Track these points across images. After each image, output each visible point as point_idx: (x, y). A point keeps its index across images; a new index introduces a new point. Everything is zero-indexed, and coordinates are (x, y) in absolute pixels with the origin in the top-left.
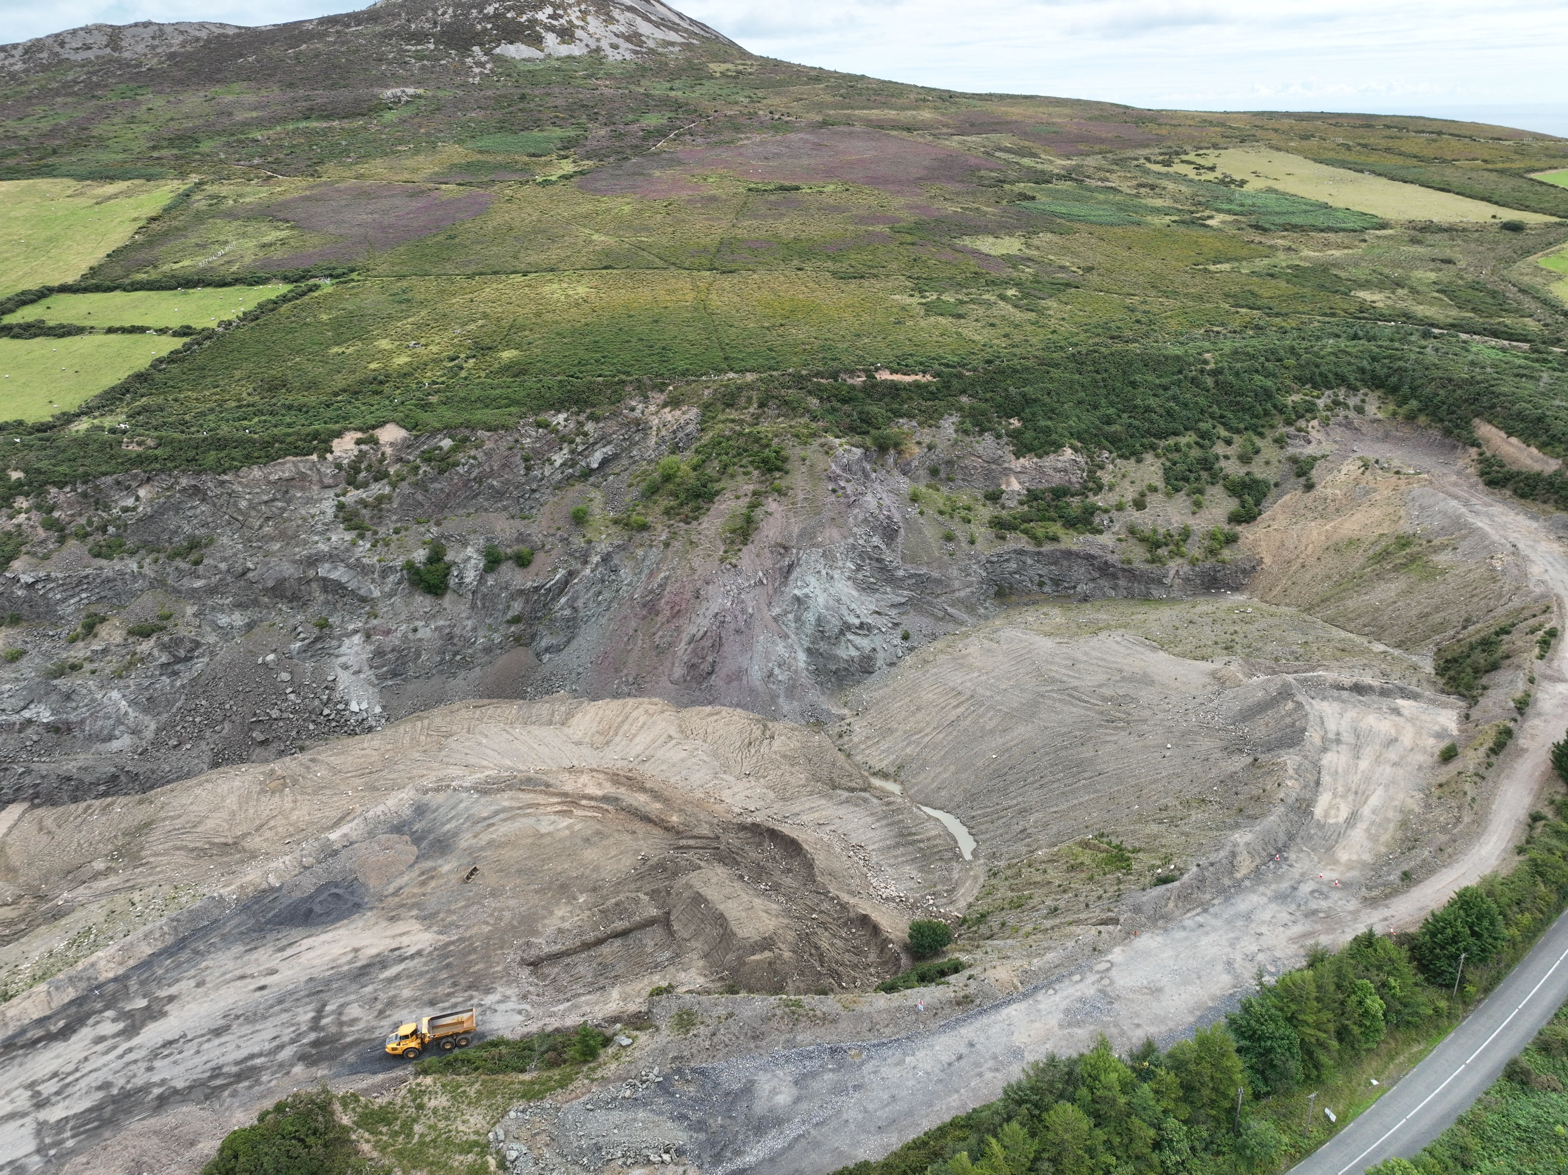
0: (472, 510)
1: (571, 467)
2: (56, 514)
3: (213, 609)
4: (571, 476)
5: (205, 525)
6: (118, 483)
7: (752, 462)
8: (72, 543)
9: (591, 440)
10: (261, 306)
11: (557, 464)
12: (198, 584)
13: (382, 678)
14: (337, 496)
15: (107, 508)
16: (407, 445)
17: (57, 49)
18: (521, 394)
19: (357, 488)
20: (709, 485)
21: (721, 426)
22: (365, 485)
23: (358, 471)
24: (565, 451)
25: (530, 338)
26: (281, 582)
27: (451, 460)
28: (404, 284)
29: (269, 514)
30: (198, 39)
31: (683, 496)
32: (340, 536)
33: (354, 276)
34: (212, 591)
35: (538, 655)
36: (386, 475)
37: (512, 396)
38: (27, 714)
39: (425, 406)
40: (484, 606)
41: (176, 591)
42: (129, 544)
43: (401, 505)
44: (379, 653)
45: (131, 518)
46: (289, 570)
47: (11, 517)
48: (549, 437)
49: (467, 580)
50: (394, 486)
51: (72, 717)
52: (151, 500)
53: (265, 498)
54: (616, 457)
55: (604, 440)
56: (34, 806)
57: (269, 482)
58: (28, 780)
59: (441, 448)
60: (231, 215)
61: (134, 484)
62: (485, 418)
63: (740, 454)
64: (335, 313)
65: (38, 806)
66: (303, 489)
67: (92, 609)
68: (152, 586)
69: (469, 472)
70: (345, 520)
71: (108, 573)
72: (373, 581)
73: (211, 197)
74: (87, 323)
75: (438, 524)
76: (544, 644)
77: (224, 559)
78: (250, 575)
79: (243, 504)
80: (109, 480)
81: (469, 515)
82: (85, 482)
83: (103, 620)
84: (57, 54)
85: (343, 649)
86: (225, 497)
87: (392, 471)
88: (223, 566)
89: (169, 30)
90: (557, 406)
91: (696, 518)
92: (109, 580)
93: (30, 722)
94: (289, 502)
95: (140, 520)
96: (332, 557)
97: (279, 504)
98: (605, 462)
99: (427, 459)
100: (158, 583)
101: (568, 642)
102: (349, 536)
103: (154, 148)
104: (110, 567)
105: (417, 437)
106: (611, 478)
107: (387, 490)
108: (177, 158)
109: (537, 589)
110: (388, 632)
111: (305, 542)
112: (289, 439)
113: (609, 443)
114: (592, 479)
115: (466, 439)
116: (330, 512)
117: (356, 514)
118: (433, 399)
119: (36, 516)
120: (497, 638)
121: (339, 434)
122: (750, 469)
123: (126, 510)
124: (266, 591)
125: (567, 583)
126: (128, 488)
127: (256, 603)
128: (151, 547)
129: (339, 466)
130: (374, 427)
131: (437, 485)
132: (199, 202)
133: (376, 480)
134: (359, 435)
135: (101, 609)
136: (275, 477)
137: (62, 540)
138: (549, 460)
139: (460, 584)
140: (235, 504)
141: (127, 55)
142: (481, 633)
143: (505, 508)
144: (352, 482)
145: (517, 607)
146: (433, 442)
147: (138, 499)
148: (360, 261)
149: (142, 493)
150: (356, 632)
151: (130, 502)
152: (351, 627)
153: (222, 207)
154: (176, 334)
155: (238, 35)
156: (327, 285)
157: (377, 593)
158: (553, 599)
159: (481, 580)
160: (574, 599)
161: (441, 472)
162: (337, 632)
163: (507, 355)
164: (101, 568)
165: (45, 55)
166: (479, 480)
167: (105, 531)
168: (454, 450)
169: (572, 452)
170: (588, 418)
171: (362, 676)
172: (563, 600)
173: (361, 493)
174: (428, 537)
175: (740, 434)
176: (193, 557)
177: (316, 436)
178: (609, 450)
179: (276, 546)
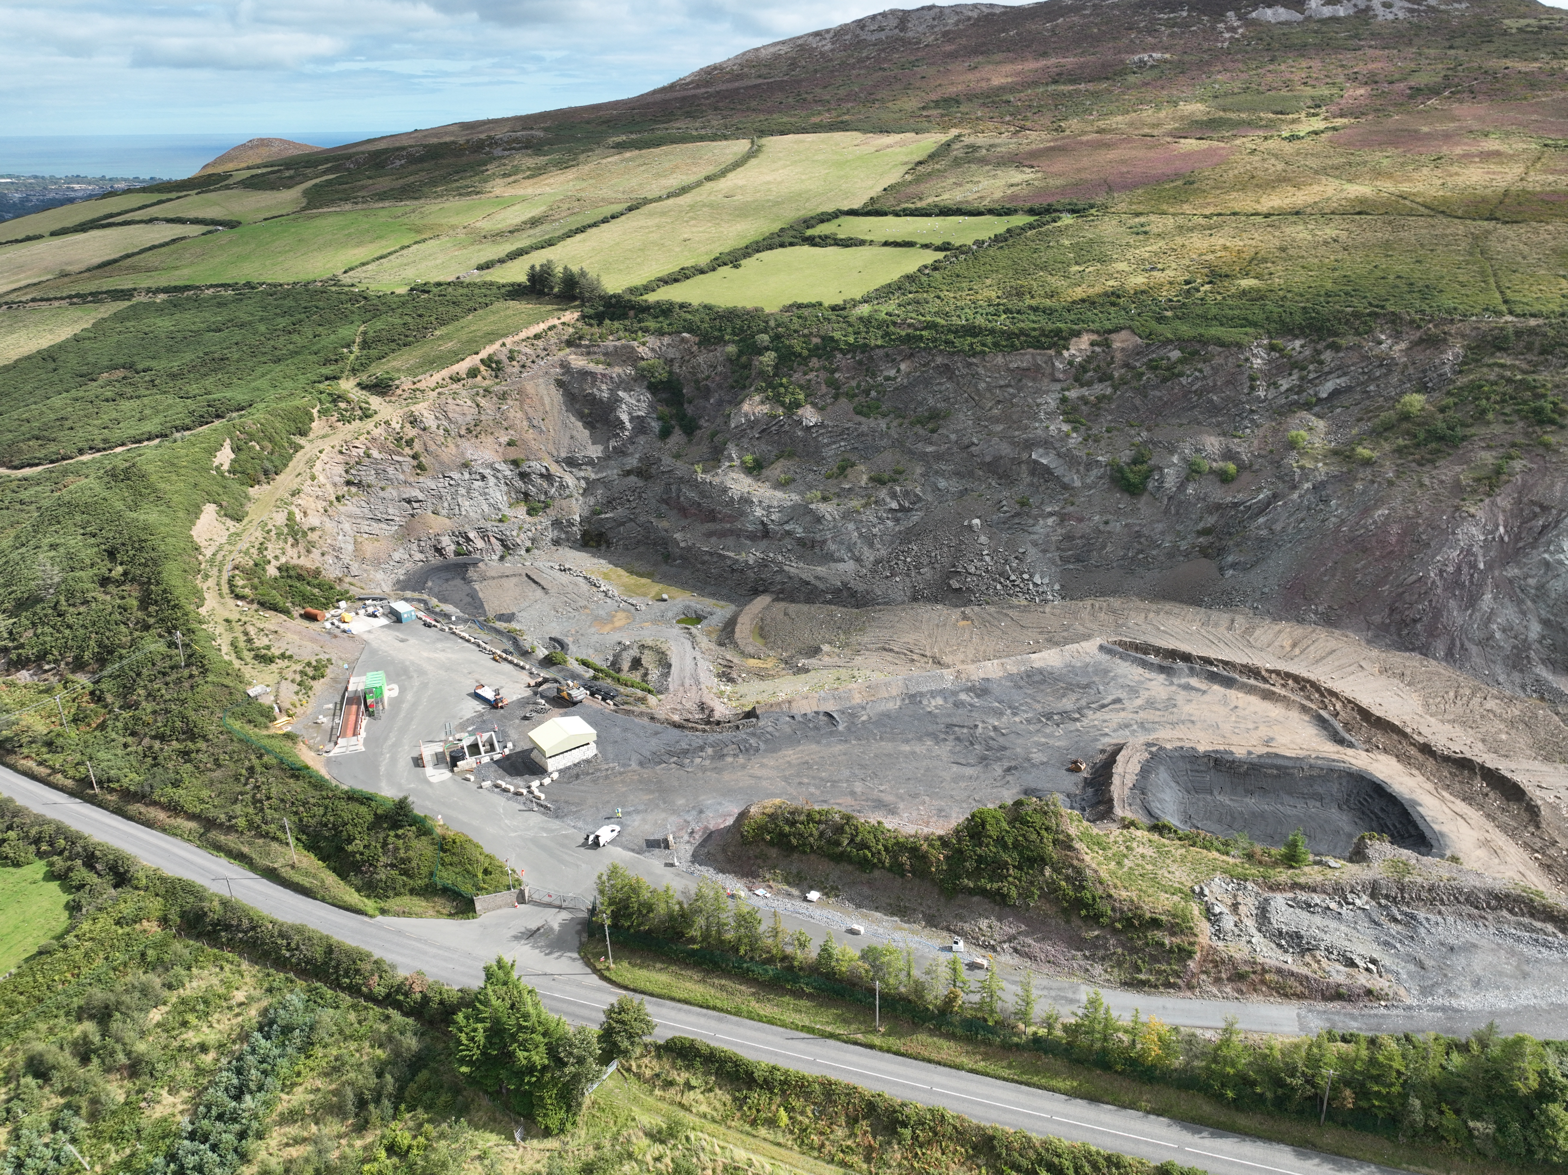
0: (1185, 421)
1: (1297, 393)
2: (837, 375)
3: (937, 472)
4: (1295, 403)
5: (946, 400)
6: (887, 355)
7: (1518, 412)
8: (843, 400)
9: (1326, 369)
10: (1009, 231)
11: (1283, 389)
12: (930, 449)
13: (1065, 560)
14: (1063, 390)
15: (874, 376)
16: (1138, 352)
17: (858, 31)
18: (1260, 317)
19: (1082, 386)
20: (1458, 429)
21: (1485, 370)
22: (1089, 384)
23: (1085, 371)
24: (1295, 377)
25: (1272, 270)
26: (997, 459)
27: (1176, 371)
28: (1142, 219)
29: (1001, 398)
30: (969, 18)
31: (1422, 436)
32: (1059, 426)
33: (1093, 211)
34: (938, 457)
35: (1221, 569)
36: (1111, 378)
37: (1250, 317)
38: (787, 527)
39: (1161, 319)
40: (1177, 513)
41: (911, 452)
42: (884, 408)
43: (1118, 407)
44: (1069, 537)
45: (890, 386)
46: (1006, 449)
47: (805, 374)
48: (1280, 361)
49: (1167, 485)
50: (1115, 388)
51: (818, 537)
52: (909, 374)
53: (1002, 383)
54: (1349, 389)
55: (1341, 370)
56: (777, 600)
57: (1008, 369)
58: (778, 578)
59: (1169, 359)
60: (983, 161)
61: (899, 358)
62: (1219, 334)
63: (1503, 401)
64: (1076, 240)
65: (783, 600)
66: (1034, 380)
67: (846, 456)
68: (893, 446)
69: (1192, 384)
70: (1064, 413)
71: (864, 428)
72: (1078, 471)
73: (968, 147)
74: (868, 238)
75: (1149, 430)
76: (1230, 559)
77: (956, 431)
78: (973, 449)
79: (982, 386)
80: (881, 352)
81: (1181, 425)
82: (863, 352)
83: (853, 465)
84: (857, 36)
85: (1037, 528)
86: (969, 377)
87: (1116, 375)
88: (953, 437)
89: (947, 11)
90: (1297, 332)
91: (1433, 462)
92: (862, 434)
93: (788, 533)
94: (1020, 390)
95: (896, 389)
96: (1046, 444)
97: (1011, 390)
98: (1335, 394)
99: (1153, 366)
100: (899, 444)
101: (1257, 562)
102: (1066, 428)
103: (924, 108)
104: (867, 424)
105: (1148, 345)
106: (1339, 410)
107: (1109, 391)
108: (942, 116)
109: (1235, 505)
110: (1080, 520)
111: (1026, 428)
112: (1033, 333)
113: (1345, 374)
114: (1316, 409)
115: (1197, 352)
116: (1053, 405)
117: (1075, 409)
118: (1169, 314)
119: (823, 375)
120: (1184, 545)
121: (1078, 334)
122: (1515, 418)
123: (888, 379)
124: (983, 465)
125: (1269, 504)
126: (894, 360)
127: (971, 474)
128: (899, 414)
129: (1071, 363)
130: (1110, 332)
131: (1158, 393)
132: (957, 150)
133: (1101, 380)
134: (1095, 337)
135: (853, 458)
136: (1013, 365)
137: (836, 397)
138: (1275, 384)
139: (1159, 488)
140: (976, 386)
141: (910, 34)
142: (1168, 538)
143: (1219, 424)
144: (1079, 381)
145: (1210, 521)
146: (1162, 352)
147: (898, 371)
148: (1099, 200)
149: (903, 366)
150: (1051, 514)
151: (892, 373)
152: (1049, 509)
153: (977, 155)
154: (938, 249)
155: (1004, 13)
156: (1067, 219)
157: (1078, 484)
158: (1250, 518)
159: (1182, 487)
160: (1274, 521)
161: (1165, 380)
162: (1035, 512)
163: (1246, 283)
164: (860, 424)
165: (848, 37)
166: (1199, 393)
167: (868, 394)
168: (1182, 361)
169: (1302, 379)
170: (1328, 347)
171: (1049, 555)
172: (1261, 520)
173: (1085, 391)
174: (1137, 440)
175: (1509, 381)
176: (930, 426)
177: (1058, 332)
178: (1342, 381)
179: (999, 428)
